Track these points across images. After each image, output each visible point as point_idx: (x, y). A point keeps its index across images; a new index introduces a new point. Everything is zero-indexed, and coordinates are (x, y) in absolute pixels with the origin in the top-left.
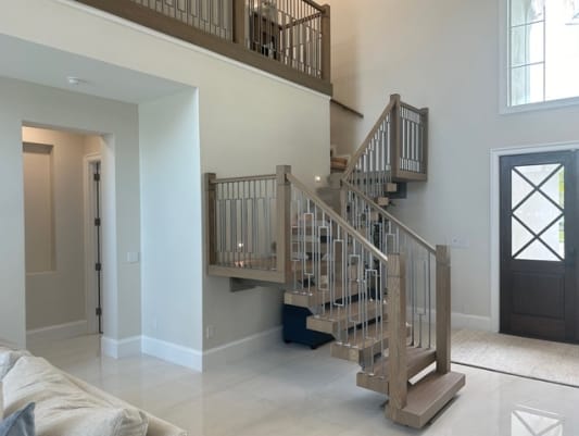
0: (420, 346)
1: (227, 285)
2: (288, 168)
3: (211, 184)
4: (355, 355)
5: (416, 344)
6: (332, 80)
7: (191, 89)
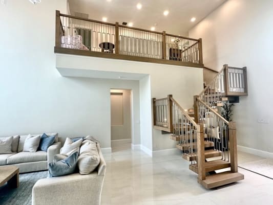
0: (225, 160)
1: (161, 132)
2: (171, 96)
3: (154, 101)
4: (188, 158)
5: (223, 159)
6: (203, 63)
7: (148, 75)
